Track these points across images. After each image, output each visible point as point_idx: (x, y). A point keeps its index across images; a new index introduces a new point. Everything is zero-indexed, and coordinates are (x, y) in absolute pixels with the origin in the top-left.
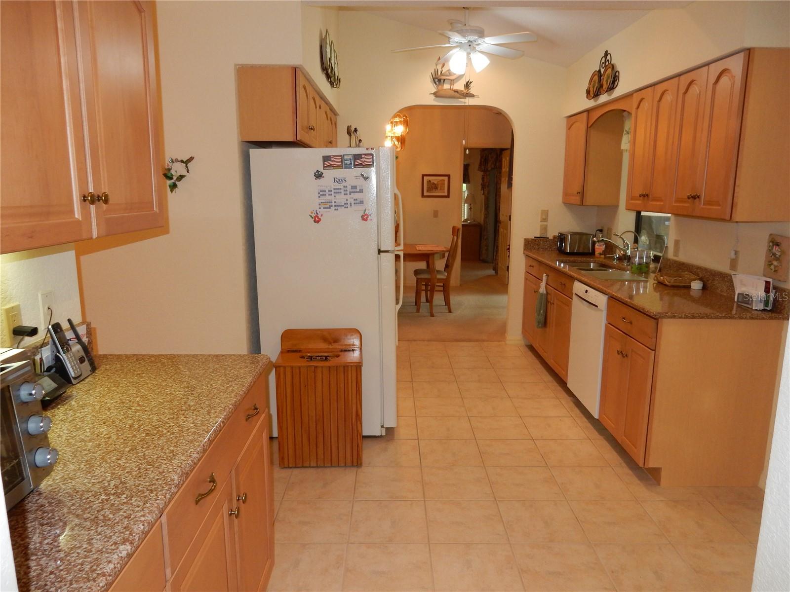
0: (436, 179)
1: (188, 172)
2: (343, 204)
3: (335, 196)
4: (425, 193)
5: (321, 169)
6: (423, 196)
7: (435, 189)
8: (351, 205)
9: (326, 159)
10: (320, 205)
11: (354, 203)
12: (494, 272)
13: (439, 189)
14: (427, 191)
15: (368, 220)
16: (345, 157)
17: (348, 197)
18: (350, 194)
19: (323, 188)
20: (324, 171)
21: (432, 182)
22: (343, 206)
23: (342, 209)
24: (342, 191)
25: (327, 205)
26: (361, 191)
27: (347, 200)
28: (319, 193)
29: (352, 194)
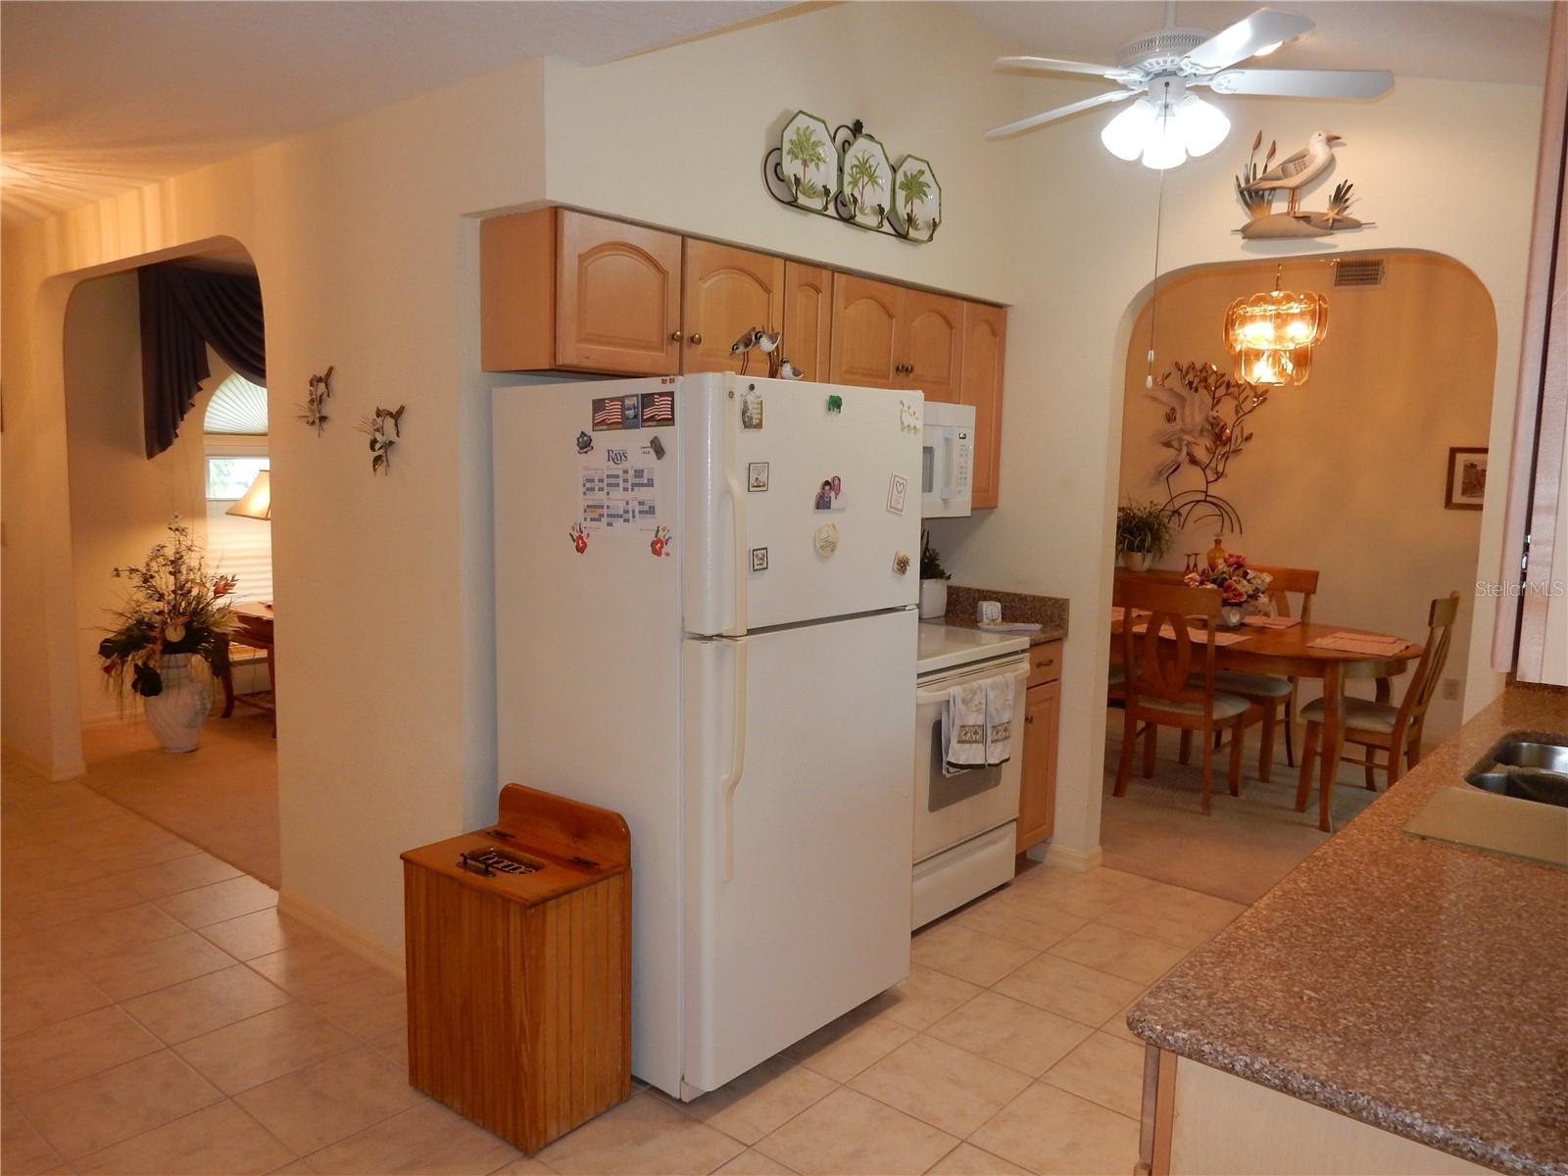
1: (398, 435)
2: (621, 513)
3: (608, 494)
4: (1455, 498)
5: (589, 431)
6: (1449, 503)
8: (634, 517)
9: (599, 405)
10: (585, 511)
11: (640, 512)
14: (1464, 492)
15: (663, 555)
16: (627, 402)
17: (630, 495)
18: (633, 490)
19: (591, 474)
20: (593, 435)
22: (621, 516)
23: (619, 523)
24: (621, 481)
25: (595, 511)
26: (650, 483)
27: (627, 503)
28: (584, 485)
29: (636, 489)
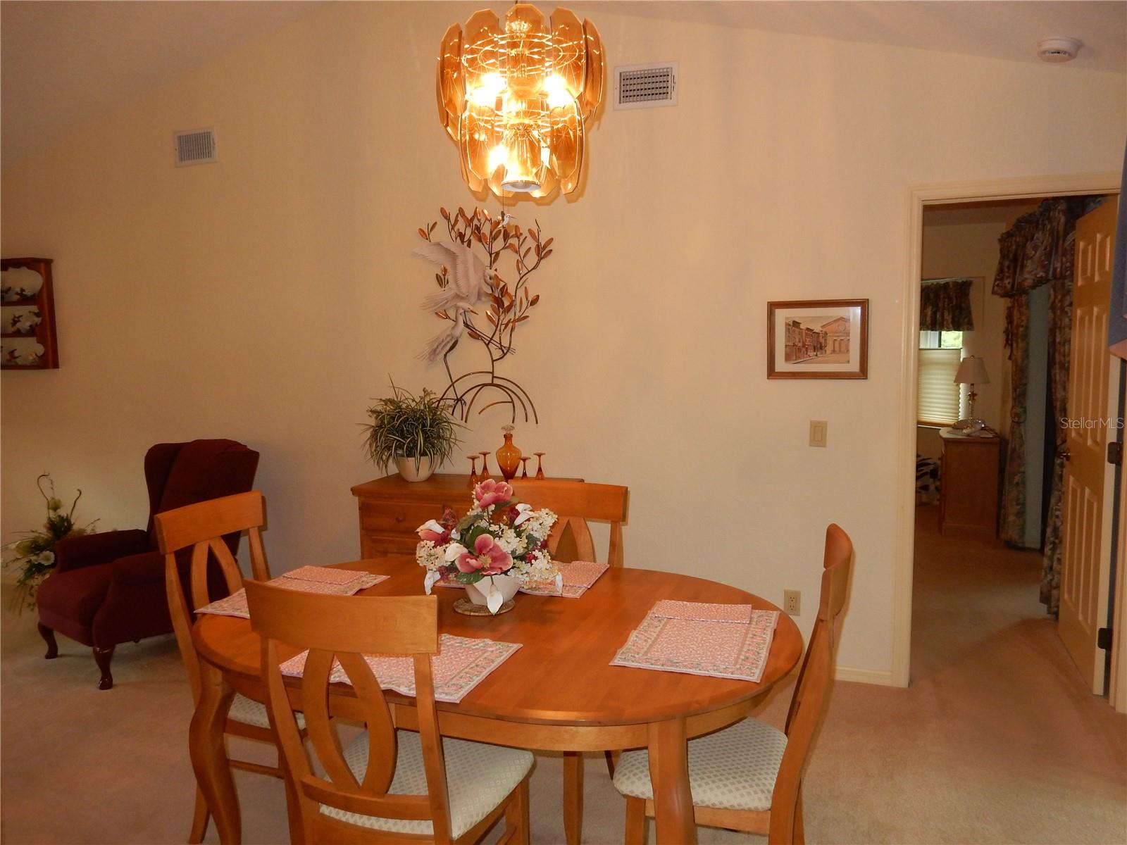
0: (819, 318)
4: (781, 365)
6: (772, 373)
7: (815, 349)
12: (1045, 607)
13: (829, 348)
14: (788, 358)
21: (802, 326)
